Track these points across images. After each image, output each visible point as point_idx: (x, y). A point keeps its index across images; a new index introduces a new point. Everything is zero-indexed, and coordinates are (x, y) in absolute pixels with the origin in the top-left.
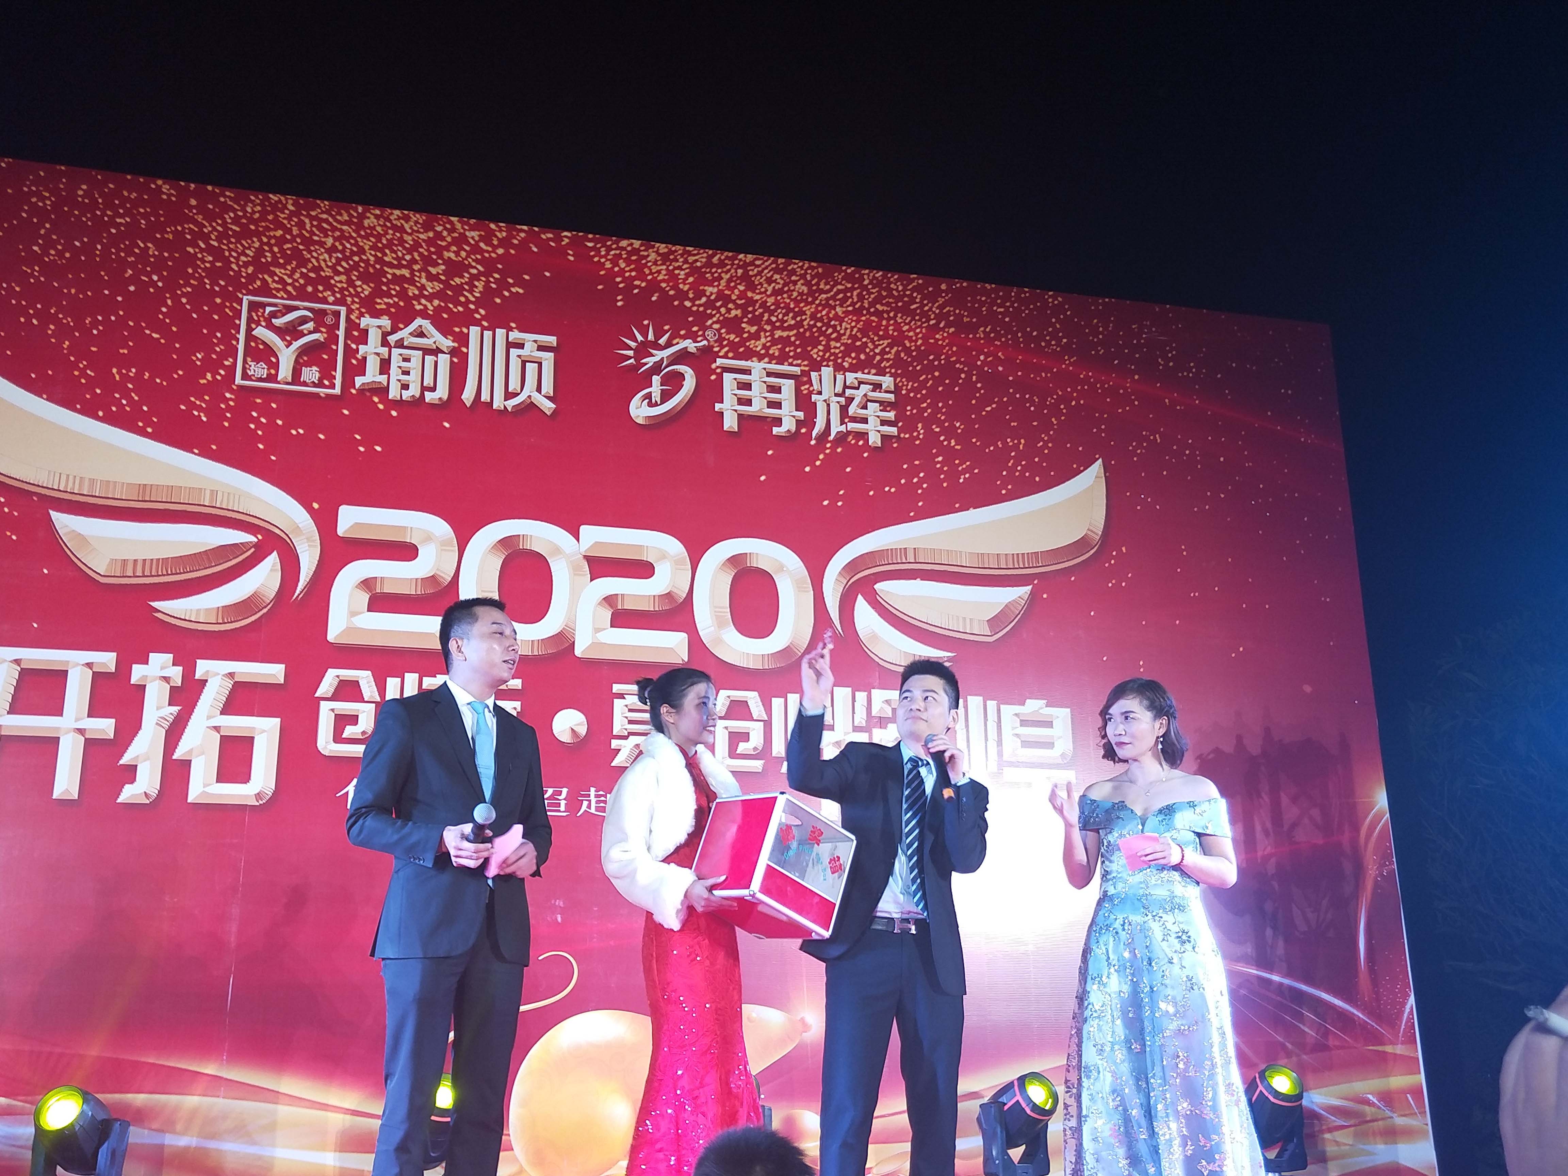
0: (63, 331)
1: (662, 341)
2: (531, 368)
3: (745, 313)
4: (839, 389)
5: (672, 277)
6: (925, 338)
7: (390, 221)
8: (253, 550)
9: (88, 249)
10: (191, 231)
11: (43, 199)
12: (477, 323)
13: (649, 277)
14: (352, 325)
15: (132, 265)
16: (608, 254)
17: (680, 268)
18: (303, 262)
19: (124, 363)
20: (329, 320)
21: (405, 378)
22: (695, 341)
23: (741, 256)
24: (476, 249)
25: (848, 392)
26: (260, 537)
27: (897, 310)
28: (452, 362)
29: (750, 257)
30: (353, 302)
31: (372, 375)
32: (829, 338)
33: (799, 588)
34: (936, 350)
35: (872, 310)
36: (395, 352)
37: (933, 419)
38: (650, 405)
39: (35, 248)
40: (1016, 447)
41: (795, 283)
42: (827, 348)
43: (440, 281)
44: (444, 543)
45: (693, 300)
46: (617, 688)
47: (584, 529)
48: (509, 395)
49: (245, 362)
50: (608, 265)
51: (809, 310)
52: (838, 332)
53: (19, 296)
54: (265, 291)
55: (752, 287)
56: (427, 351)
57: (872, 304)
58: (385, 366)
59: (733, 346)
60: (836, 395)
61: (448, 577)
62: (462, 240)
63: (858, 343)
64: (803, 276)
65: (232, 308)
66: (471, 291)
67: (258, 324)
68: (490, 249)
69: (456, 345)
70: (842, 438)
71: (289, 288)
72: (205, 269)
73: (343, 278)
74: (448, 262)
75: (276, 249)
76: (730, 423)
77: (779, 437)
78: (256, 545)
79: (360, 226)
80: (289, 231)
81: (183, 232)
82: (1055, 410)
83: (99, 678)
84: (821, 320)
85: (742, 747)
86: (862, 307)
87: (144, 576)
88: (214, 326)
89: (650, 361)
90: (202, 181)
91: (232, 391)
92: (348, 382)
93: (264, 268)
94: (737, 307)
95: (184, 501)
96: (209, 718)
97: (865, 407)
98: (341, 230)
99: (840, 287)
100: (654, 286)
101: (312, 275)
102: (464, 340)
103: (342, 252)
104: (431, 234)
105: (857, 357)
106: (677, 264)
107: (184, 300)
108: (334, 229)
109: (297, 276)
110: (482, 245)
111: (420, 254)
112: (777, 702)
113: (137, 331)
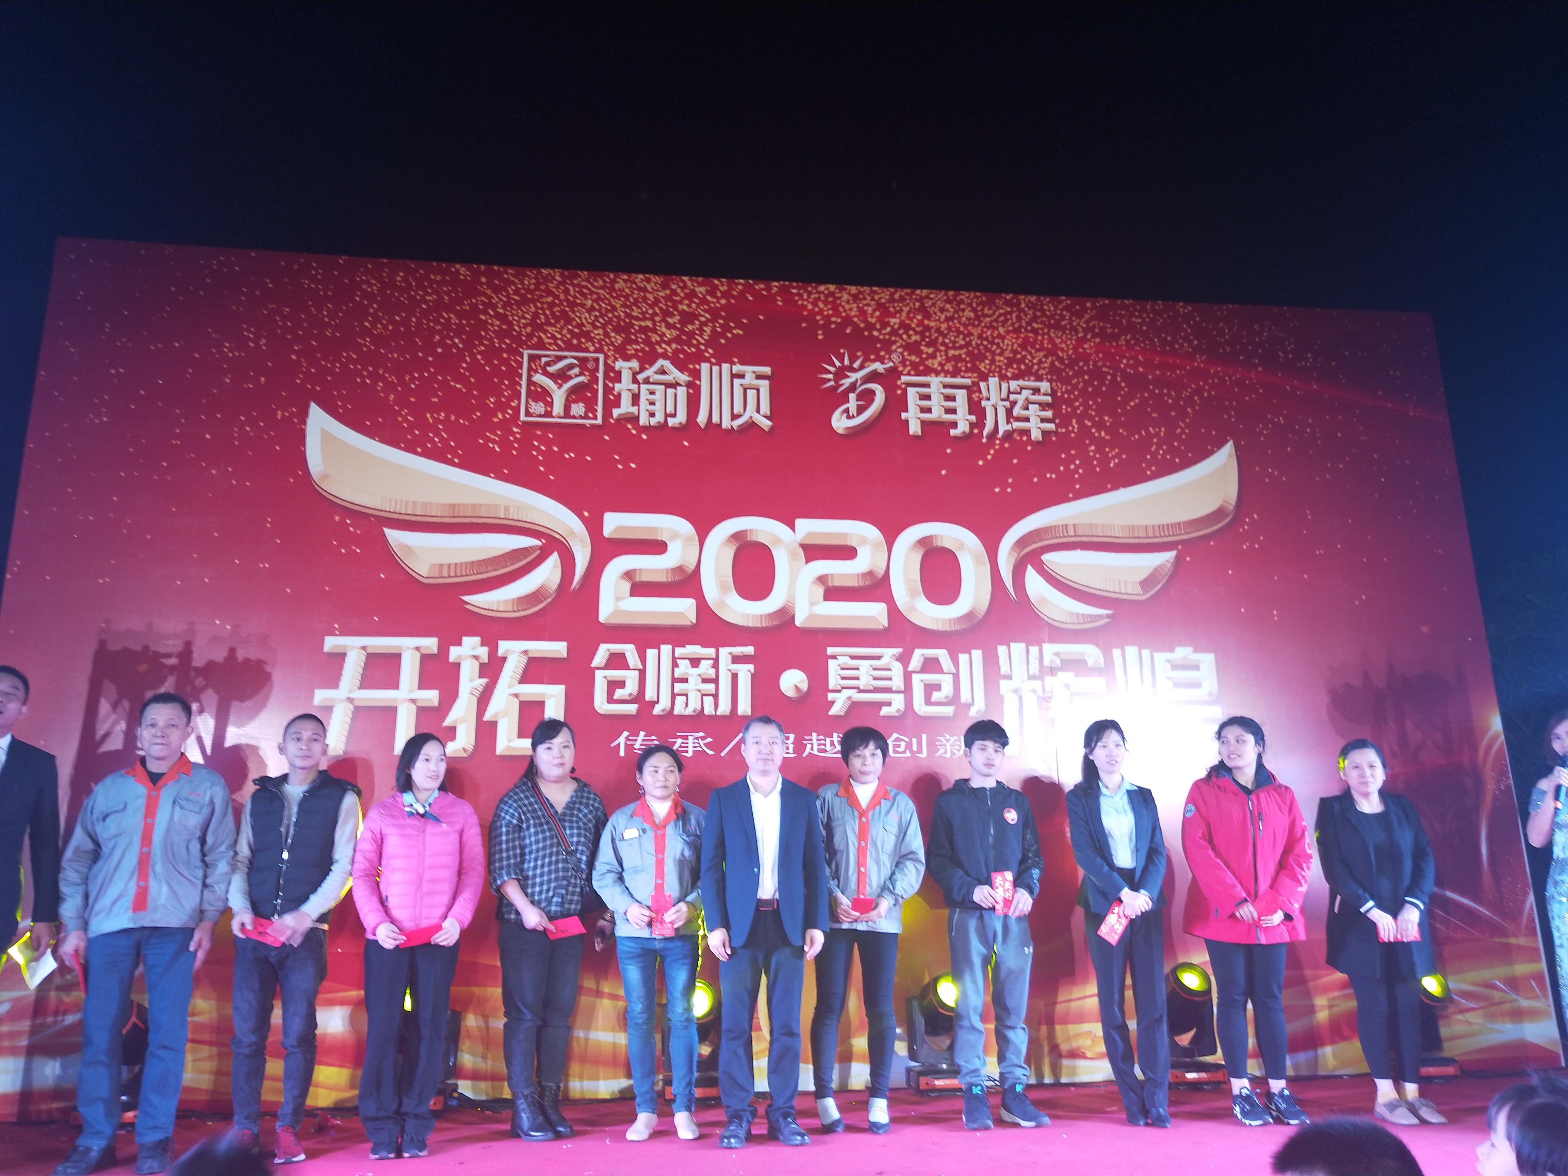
0: (390, 387)
1: (856, 365)
2: (751, 394)
3: (923, 337)
4: (1004, 394)
5: (862, 313)
6: (1075, 349)
7: (635, 284)
8: (539, 552)
9: (406, 322)
10: (483, 302)
11: (370, 285)
12: (707, 360)
13: (844, 314)
14: (608, 368)
15: (439, 332)
16: (809, 296)
17: (868, 305)
18: (569, 321)
19: (434, 409)
20: (591, 365)
21: (651, 408)
22: (883, 363)
23: (918, 292)
24: (704, 301)
25: (1012, 397)
26: (544, 541)
27: (1050, 326)
28: (688, 393)
29: (925, 292)
30: (609, 350)
31: (626, 407)
32: (993, 354)
33: (977, 561)
34: (1086, 357)
35: (1029, 328)
36: (644, 387)
37: (1085, 415)
38: (849, 417)
39: (367, 324)
40: (1157, 435)
41: (963, 310)
42: (993, 362)
43: (676, 329)
44: (688, 539)
45: (879, 331)
46: (830, 650)
47: (800, 523)
48: (734, 417)
49: (527, 402)
50: (810, 307)
51: (976, 332)
52: (1001, 348)
53: (355, 362)
54: (541, 346)
55: (928, 316)
56: (668, 385)
57: (1028, 323)
58: (636, 399)
59: (914, 365)
60: (1002, 400)
62: (691, 295)
63: (1019, 356)
64: (970, 305)
65: (516, 361)
66: (701, 335)
67: (536, 371)
68: (714, 300)
69: (691, 379)
70: (1008, 435)
71: (559, 342)
72: (495, 332)
73: (601, 331)
74: (682, 313)
75: (548, 312)
76: (914, 428)
77: (956, 438)
78: (541, 548)
79: (612, 289)
80: (557, 297)
81: (477, 303)
82: (1190, 401)
83: (426, 659)
84: (986, 339)
85: (936, 696)
86: (1021, 326)
87: (456, 576)
88: (502, 376)
89: (846, 382)
90: (489, 262)
91: (517, 426)
92: (607, 413)
93: (538, 327)
94: (916, 333)
95: (484, 515)
96: (510, 686)
97: (1027, 408)
98: (598, 294)
99: (1001, 311)
100: (848, 320)
101: (577, 330)
102: (696, 374)
103: (599, 311)
104: (668, 292)
105: (1019, 368)
106: (865, 302)
107: (479, 357)
108: (592, 292)
109: (565, 332)
110: (709, 298)
111: (661, 308)
112: (963, 658)
113: (444, 384)
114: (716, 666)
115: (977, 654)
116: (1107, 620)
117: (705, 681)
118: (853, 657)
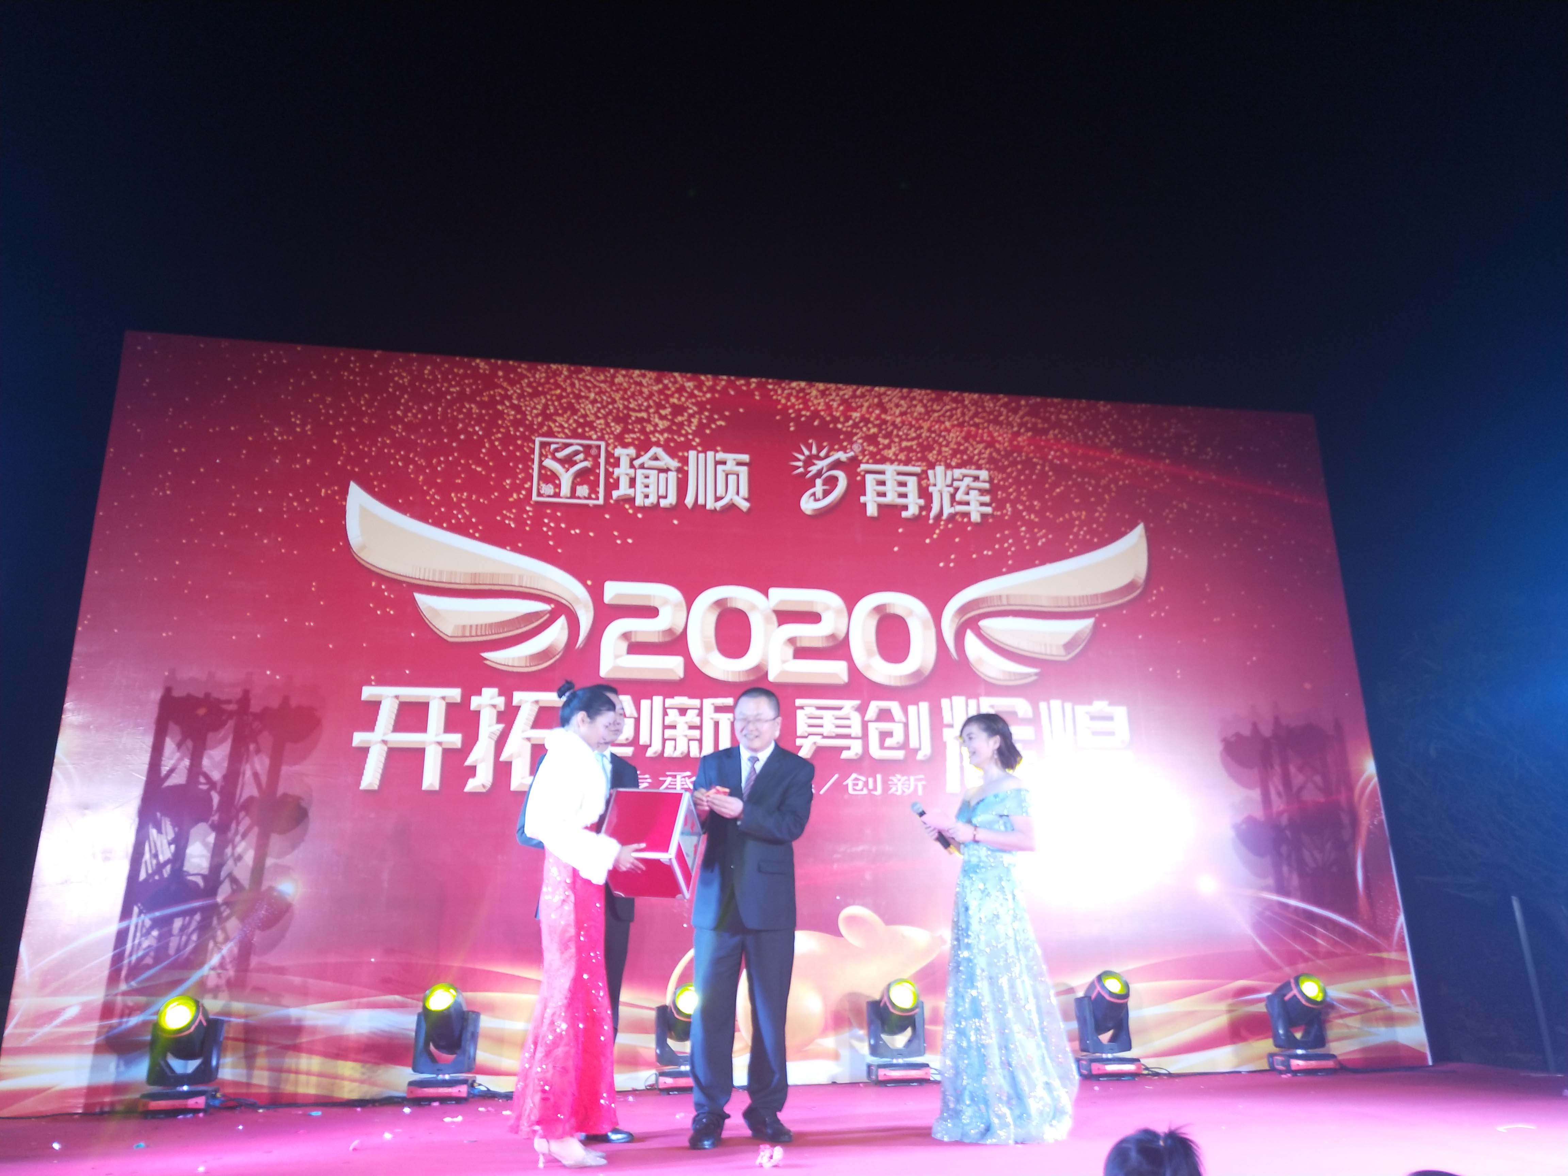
0: (419, 469)
1: (822, 454)
2: (732, 479)
3: (880, 430)
4: (949, 482)
5: (829, 407)
6: (1011, 441)
7: (632, 378)
8: (548, 615)
9: (433, 411)
10: (500, 394)
11: (402, 378)
12: (694, 448)
13: (812, 408)
14: (609, 455)
15: (462, 421)
16: (783, 393)
17: (833, 400)
18: (575, 411)
19: (459, 489)
20: (594, 452)
21: (646, 490)
22: (845, 452)
23: (877, 389)
24: (692, 395)
25: (956, 484)
27: (989, 422)
28: (678, 478)
29: (883, 389)
30: (610, 438)
31: (623, 490)
32: (940, 445)
34: (1019, 449)
35: (971, 422)
36: (640, 472)
37: (1018, 500)
38: (816, 500)
39: (399, 413)
40: (1079, 518)
41: (915, 406)
42: (940, 452)
43: (668, 420)
45: (843, 423)
46: (799, 702)
47: (773, 591)
48: (718, 499)
49: (539, 484)
50: (783, 401)
51: (926, 425)
52: (947, 440)
53: (389, 447)
54: (550, 433)
55: (885, 410)
56: (661, 470)
57: (972, 418)
58: (632, 482)
59: (873, 455)
60: (948, 486)
62: (681, 389)
63: (962, 448)
64: (921, 401)
65: (529, 447)
66: (689, 426)
67: (546, 457)
68: (701, 394)
69: (679, 465)
70: (952, 517)
71: (566, 431)
72: (510, 421)
73: (602, 421)
74: (673, 406)
75: (556, 403)
76: (872, 511)
77: (907, 520)
78: (552, 612)
79: (612, 383)
80: (564, 390)
81: (494, 396)
82: (1107, 489)
83: (451, 707)
84: (934, 432)
85: (889, 742)
86: (964, 422)
87: (477, 636)
88: (517, 460)
89: (814, 469)
90: (506, 357)
91: (530, 505)
92: (608, 495)
93: (548, 417)
94: (875, 426)
95: (501, 583)
96: (523, 731)
97: (968, 494)
98: (600, 388)
99: (948, 407)
100: (816, 414)
101: (581, 420)
102: (685, 461)
103: (601, 402)
104: (661, 386)
105: (962, 458)
106: (831, 398)
107: (497, 443)
108: (595, 386)
109: (571, 421)
110: (696, 392)
111: (654, 401)
112: (912, 709)
113: (467, 467)
114: (700, 714)
115: (924, 706)
116: (1034, 678)
117: (691, 727)
118: (819, 708)
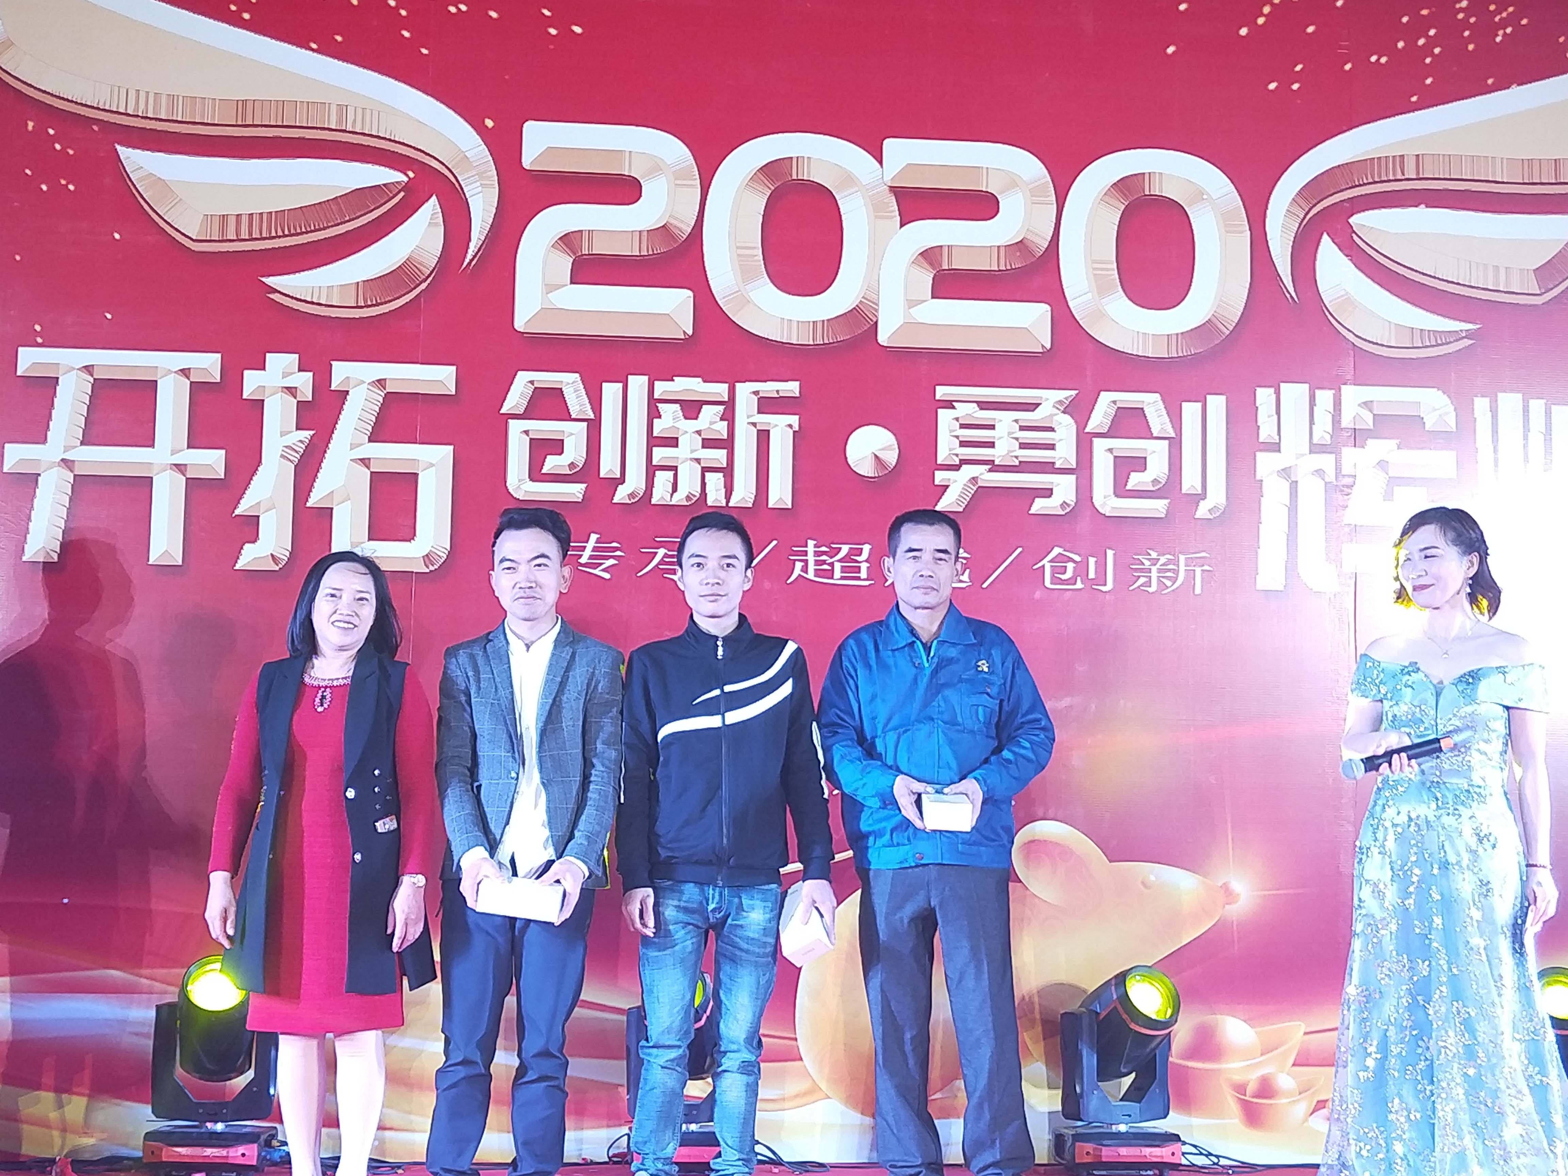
8: (402, 194)
26: (411, 174)
33: (1228, 227)
44: (680, 175)
46: (942, 392)
47: (890, 145)
61: (686, 227)
78: (407, 187)
83: (200, 391)
85: (1135, 480)
96: (353, 447)
112: (1190, 410)
114: (729, 416)
115: (1217, 404)
118: (984, 405)
